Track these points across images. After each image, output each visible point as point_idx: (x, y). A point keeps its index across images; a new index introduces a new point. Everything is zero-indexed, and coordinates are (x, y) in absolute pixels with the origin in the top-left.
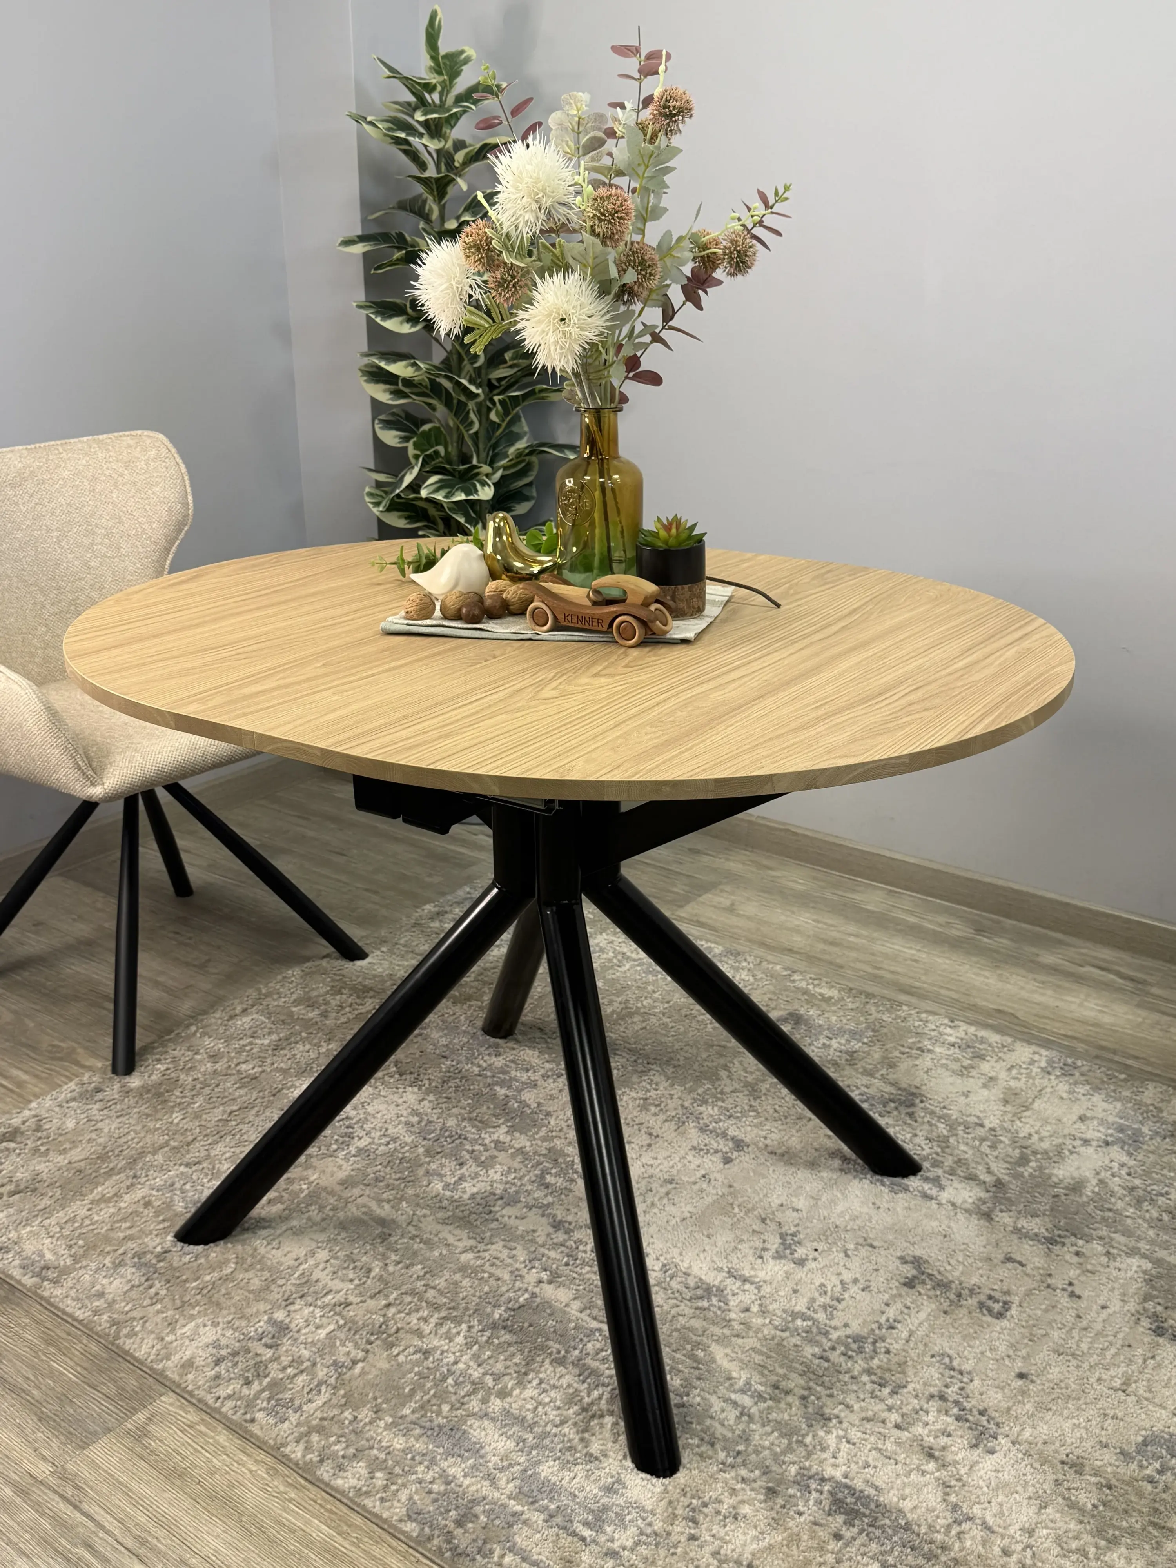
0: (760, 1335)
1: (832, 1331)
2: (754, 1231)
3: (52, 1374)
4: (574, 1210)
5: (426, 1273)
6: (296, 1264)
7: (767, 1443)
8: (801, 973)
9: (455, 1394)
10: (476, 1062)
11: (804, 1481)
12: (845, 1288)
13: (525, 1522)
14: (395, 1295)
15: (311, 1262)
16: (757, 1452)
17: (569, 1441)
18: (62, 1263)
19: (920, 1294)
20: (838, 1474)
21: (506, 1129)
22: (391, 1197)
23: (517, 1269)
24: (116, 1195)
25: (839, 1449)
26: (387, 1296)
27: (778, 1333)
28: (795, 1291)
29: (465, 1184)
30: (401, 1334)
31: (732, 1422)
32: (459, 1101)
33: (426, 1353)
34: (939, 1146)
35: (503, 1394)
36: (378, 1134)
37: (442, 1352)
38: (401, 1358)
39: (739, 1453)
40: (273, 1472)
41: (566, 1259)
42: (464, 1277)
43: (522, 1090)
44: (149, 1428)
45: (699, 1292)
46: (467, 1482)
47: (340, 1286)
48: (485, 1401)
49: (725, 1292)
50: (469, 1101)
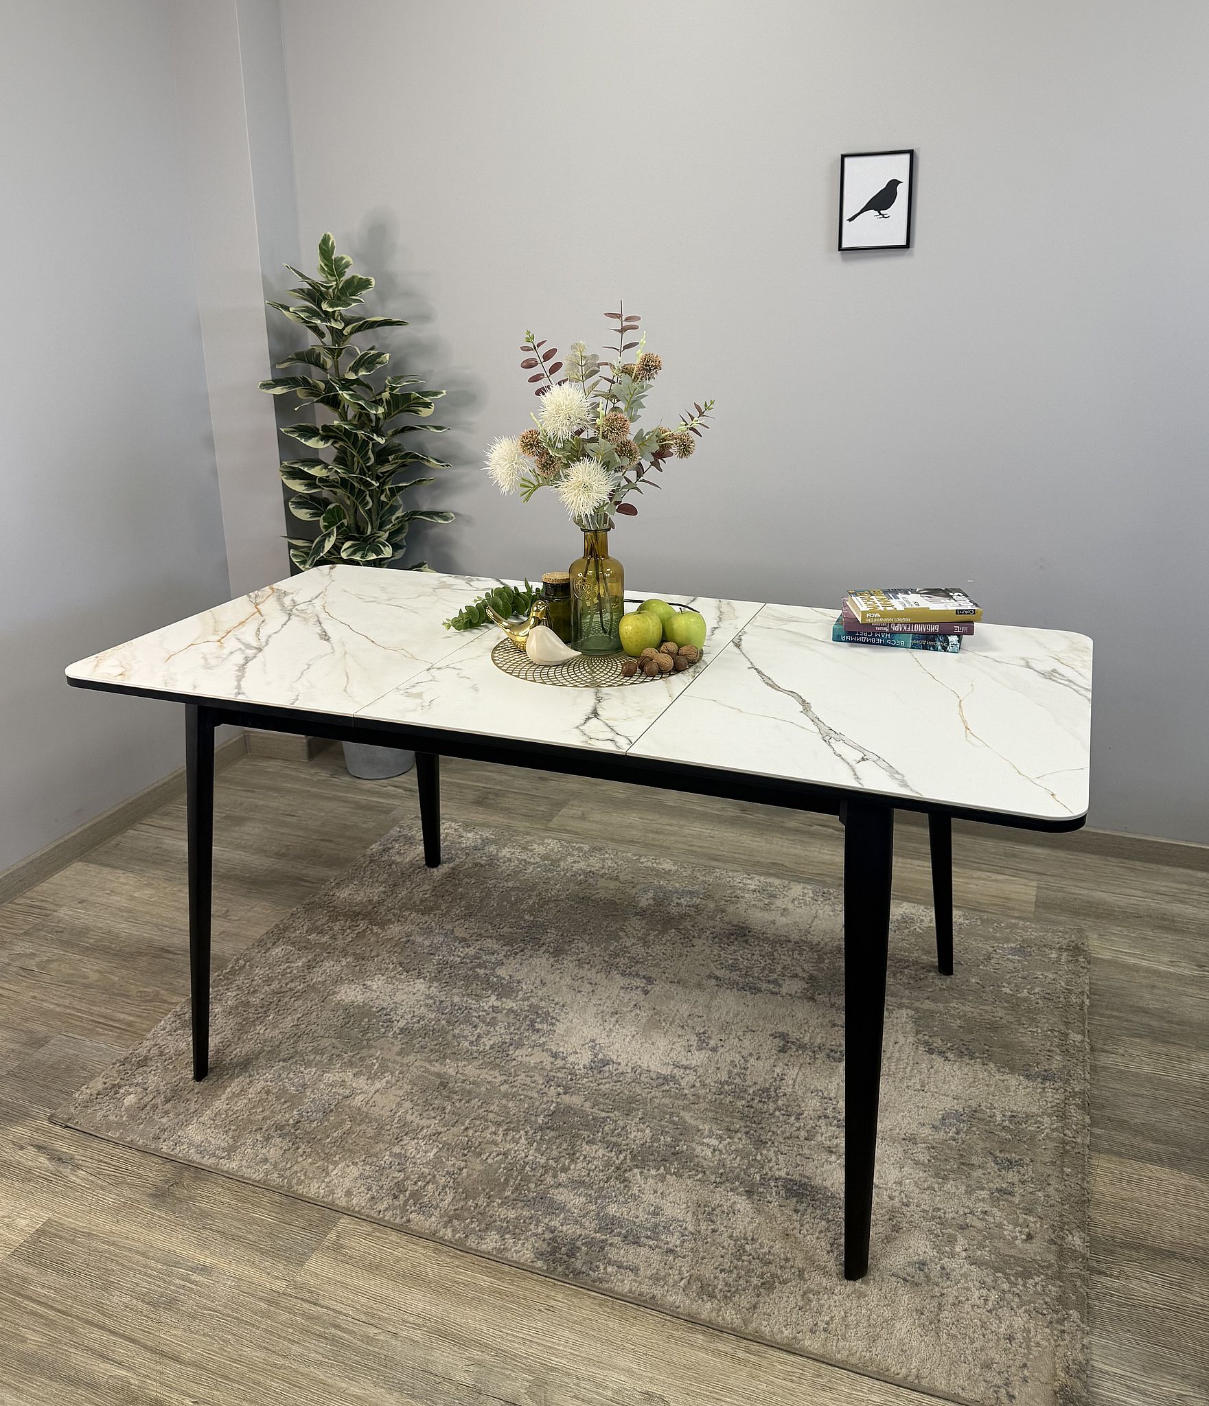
0: (707, 1100)
1: (748, 1089)
2: (679, 1035)
3: (255, 1221)
4: (561, 1044)
5: (482, 1103)
6: (392, 1113)
7: (736, 1165)
8: (645, 856)
9: (534, 1176)
10: (455, 954)
11: (764, 1180)
12: (746, 1061)
13: (611, 1245)
14: (468, 1121)
15: (402, 1110)
16: (732, 1172)
17: (618, 1189)
18: (227, 1144)
19: (790, 1055)
20: (783, 1174)
21: (495, 997)
22: (436, 1058)
23: (541, 1089)
25: (778, 1159)
26: (463, 1124)
27: (717, 1096)
28: (717, 1069)
29: (483, 1040)
30: (483, 1146)
31: (710, 1155)
32: (456, 984)
33: (505, 1154)
35: (565, 1170)
36: (410, 1016)
37: (515, 1152)
38: (490, 1161)
39: (722, 1174)
40: (435, 1250)
41: (569, 1077)
42: (508, 1101)
43: (495, 968)
44: (340, 1242)
45: (661, 1081)
46: (565, 1228)
47: (428, 1122)
48: (555, 1176)
49: (676, 1078)
50: (462, 982)
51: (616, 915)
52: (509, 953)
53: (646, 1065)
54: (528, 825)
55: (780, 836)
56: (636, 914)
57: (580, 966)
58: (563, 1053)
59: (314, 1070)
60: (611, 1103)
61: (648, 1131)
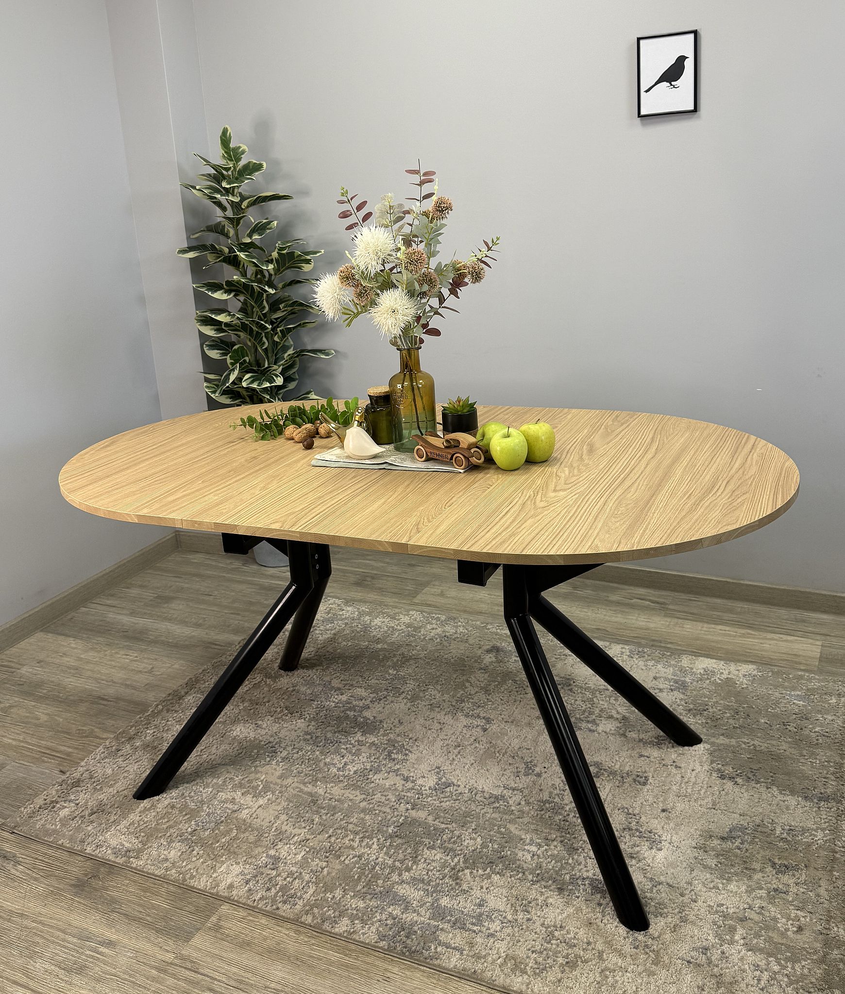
0: (529, 815)
1: (565, 806)
2: (510, 764)
3: (153, 907)
4: (413, 770)
5: (344, 817)
6: (271, 824)
7: (550, 867)
8: (491, 624)
9: (383, 874)
10: (331, 700)
11: (574, 880)
13: (442, 929)
14: (331, 830)
15: (279, 822)
16: (547, 873)
17: (451, 885)
18: (136, 847)
19: (603, 780)
20: (590, 875)
21: (361, 734)
22: (311, 781)
23: (393, 806)
24: (152, 806)
26: (327, 832)
27: (539, 812)
28: (541, 790)
29: (348, 767)
30: (342, 850)
31: (530, 859)
32: (330, 723)
33: (360, 857)
34: (590, 704)
35: (408, 869)
36: (291, 748)
37: (368, 855)
38: (347, 862)
39: (538, 874)
40: (297, 932)
41: (417, 796)
42: (366, 815)
43: (362, 711)
44: (221, 924)
45: (492, 800)
46: (404, 916)
47: (299, 831)
48: (400, 875)
49: (506, 797)
50: (336, 722)
51: (463, 670)
52: (374, 699)
53: (481, 787)
54: (397, 600)
55: (604, 607)
56: (481, 669)
57: (432, 710)
58: (413, 777)
59: (210, 790)
60: (450, 817)
61: (479, 839)
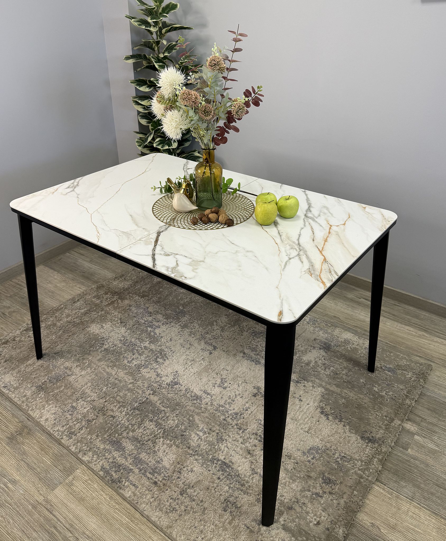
0: (209, 412)
1: (230, 411)
2: (214, 377)
4: (164, 370)
5: (118, 391)
6: (82, 387)
7: (205, 448)
9: (120, 430)
10: (144, 319)
11: (213, 460)
12: (236, 397)
13: (133, 472)
14: (108, 398)
15: (86, 387)
16: (201, 451)
17: (150, 446)
18: (16, 386)
19: (257, 399)
20: (223, 458)
21: (148, 343)
22: (112, 365)
23: (144, 390)
25: (224, 450)
26: (106, 398)
27: (214, 412)
28: (222, 398)
29: (134, 361)
30: (108, 411)
31: (195, 441)
32: (136, 333)
33: (114, 417)
35: (133, 431)
36: (111, 344)
38: (107, 419)
39: (196, 451)
41: (159, 387)
42: (128, 392)
43: (156, 329)
45: (195, 398)
46: (119, 459)
47: (93, 394)
48: (128, 433)
49: (202, 398)
50: (140, 332)
52: (164, 323)
53: (193, 389)
56: (226, 315)
57: (190, 335)
58: (162, 375)
59: (63, 360)
60: (169, 404)
61: (177, 421)
